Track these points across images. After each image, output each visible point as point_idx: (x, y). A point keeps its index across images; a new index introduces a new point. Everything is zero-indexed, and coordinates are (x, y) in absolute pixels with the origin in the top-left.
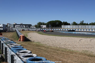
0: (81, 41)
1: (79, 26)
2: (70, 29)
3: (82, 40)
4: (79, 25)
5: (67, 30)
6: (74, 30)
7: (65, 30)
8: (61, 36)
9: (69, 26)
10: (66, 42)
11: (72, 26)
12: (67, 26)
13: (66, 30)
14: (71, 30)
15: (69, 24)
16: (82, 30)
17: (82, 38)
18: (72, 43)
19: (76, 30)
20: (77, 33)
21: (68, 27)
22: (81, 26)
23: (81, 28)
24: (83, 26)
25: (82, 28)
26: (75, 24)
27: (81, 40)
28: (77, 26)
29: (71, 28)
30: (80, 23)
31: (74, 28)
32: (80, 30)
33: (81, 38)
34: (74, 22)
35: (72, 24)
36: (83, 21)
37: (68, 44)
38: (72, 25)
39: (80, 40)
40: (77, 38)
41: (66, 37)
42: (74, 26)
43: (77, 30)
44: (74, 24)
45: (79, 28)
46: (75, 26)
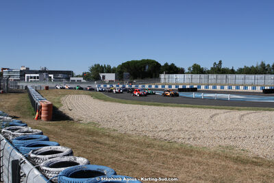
0: (216, 118)
1: (210, 77)
2: (184, 85)
3: (218, 117)
4: (209, 72)
5: (177, 87)
6: (196, 89)
7: (170, 87)
8: (158, 105)
9: (180, 76)
10: (172, 121)
11: (190, 76)
12: (174, 76)
13: (173, 87)
14: (188, 87)
15: (181, 71)
16: (218, 88)
17: (218, 111)
18: (189, 125)
19: (199, 87)
20: (202, 95)
21: (178, 80)
22: (215, 76)
23: (214, 81)
24: (220, 76)
25: (219, 81)
26: (197, 70)
27: (213, 116)
28: (203, 76)
29: (187, 81)
30: (212, 68)
31: (194, 81)
32: (211, 88)
33: (214, 111)
34: (195, 65)
35: (189, 69)
36: (220, 62)
37: (178, 128)
38: (188, 73)
39: (211, 117)
40: (203, 109)
41: (171, 108)
42: (194, 75)
43: (203, 88)
44: (194, 70)
45: (210, 81)
46: (198, 75)
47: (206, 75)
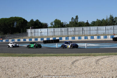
0: (77, 64)
1: (69, 30)
2: (48, 37)
3: (79, 62)
4: (68, 26)
5: (42, 39)
6: (58, 40)
7: (36, 39)
8: (27, 56)
9: (44, 30)
11: (52, 29)
12: (39, 30)
13: (39, 40)
14: (51, 39)
15: (45, 26)
16: (77, 39)
17: (78, 58)
19: (61, 38)
21: (43, 33)
22: (73, 29)
23: (72, 33)
24: (77, 29)
25: (77, 33)
26: (58, 24)
28: (63, 29)
29: (50, 34)
30: (70, 22)
31: (56, 34)
32: (70, 39)
33: (74, 58)
34: (56, 20)
35: (52, 24)
36: (77, 17)
38: (51, 27)
39: (73, 63)
40: (65, 57)
41: (39, 58)
42: (56, 29)
43: (64, 39)
44: (55, 25)
45: (69, 33)
46: (59, 29)
47: (66, 29)
